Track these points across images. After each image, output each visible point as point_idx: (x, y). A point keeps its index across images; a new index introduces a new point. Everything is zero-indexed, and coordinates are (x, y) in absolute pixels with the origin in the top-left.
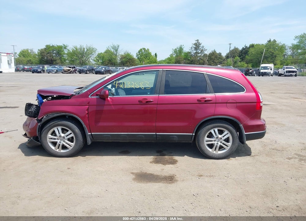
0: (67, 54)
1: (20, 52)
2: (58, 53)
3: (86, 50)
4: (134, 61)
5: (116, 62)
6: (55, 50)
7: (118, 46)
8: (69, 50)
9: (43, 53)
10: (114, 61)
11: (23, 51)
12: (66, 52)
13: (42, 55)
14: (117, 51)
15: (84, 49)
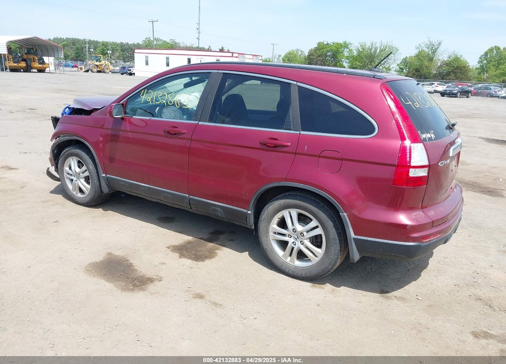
0: (347, 58)
1: (286, 54)
2: (334, 55)
3: (378, 51)
4: (466, 71)
5: (430, 73)
6: (329, 51)
7: (439, 44)
8: (351, 50)
9: (313, 55)
10: (425, 71)
11: (290, 53)
12: (346, 54)
13: (310, 59)
14: (434, 52)
15: (376, 49)
